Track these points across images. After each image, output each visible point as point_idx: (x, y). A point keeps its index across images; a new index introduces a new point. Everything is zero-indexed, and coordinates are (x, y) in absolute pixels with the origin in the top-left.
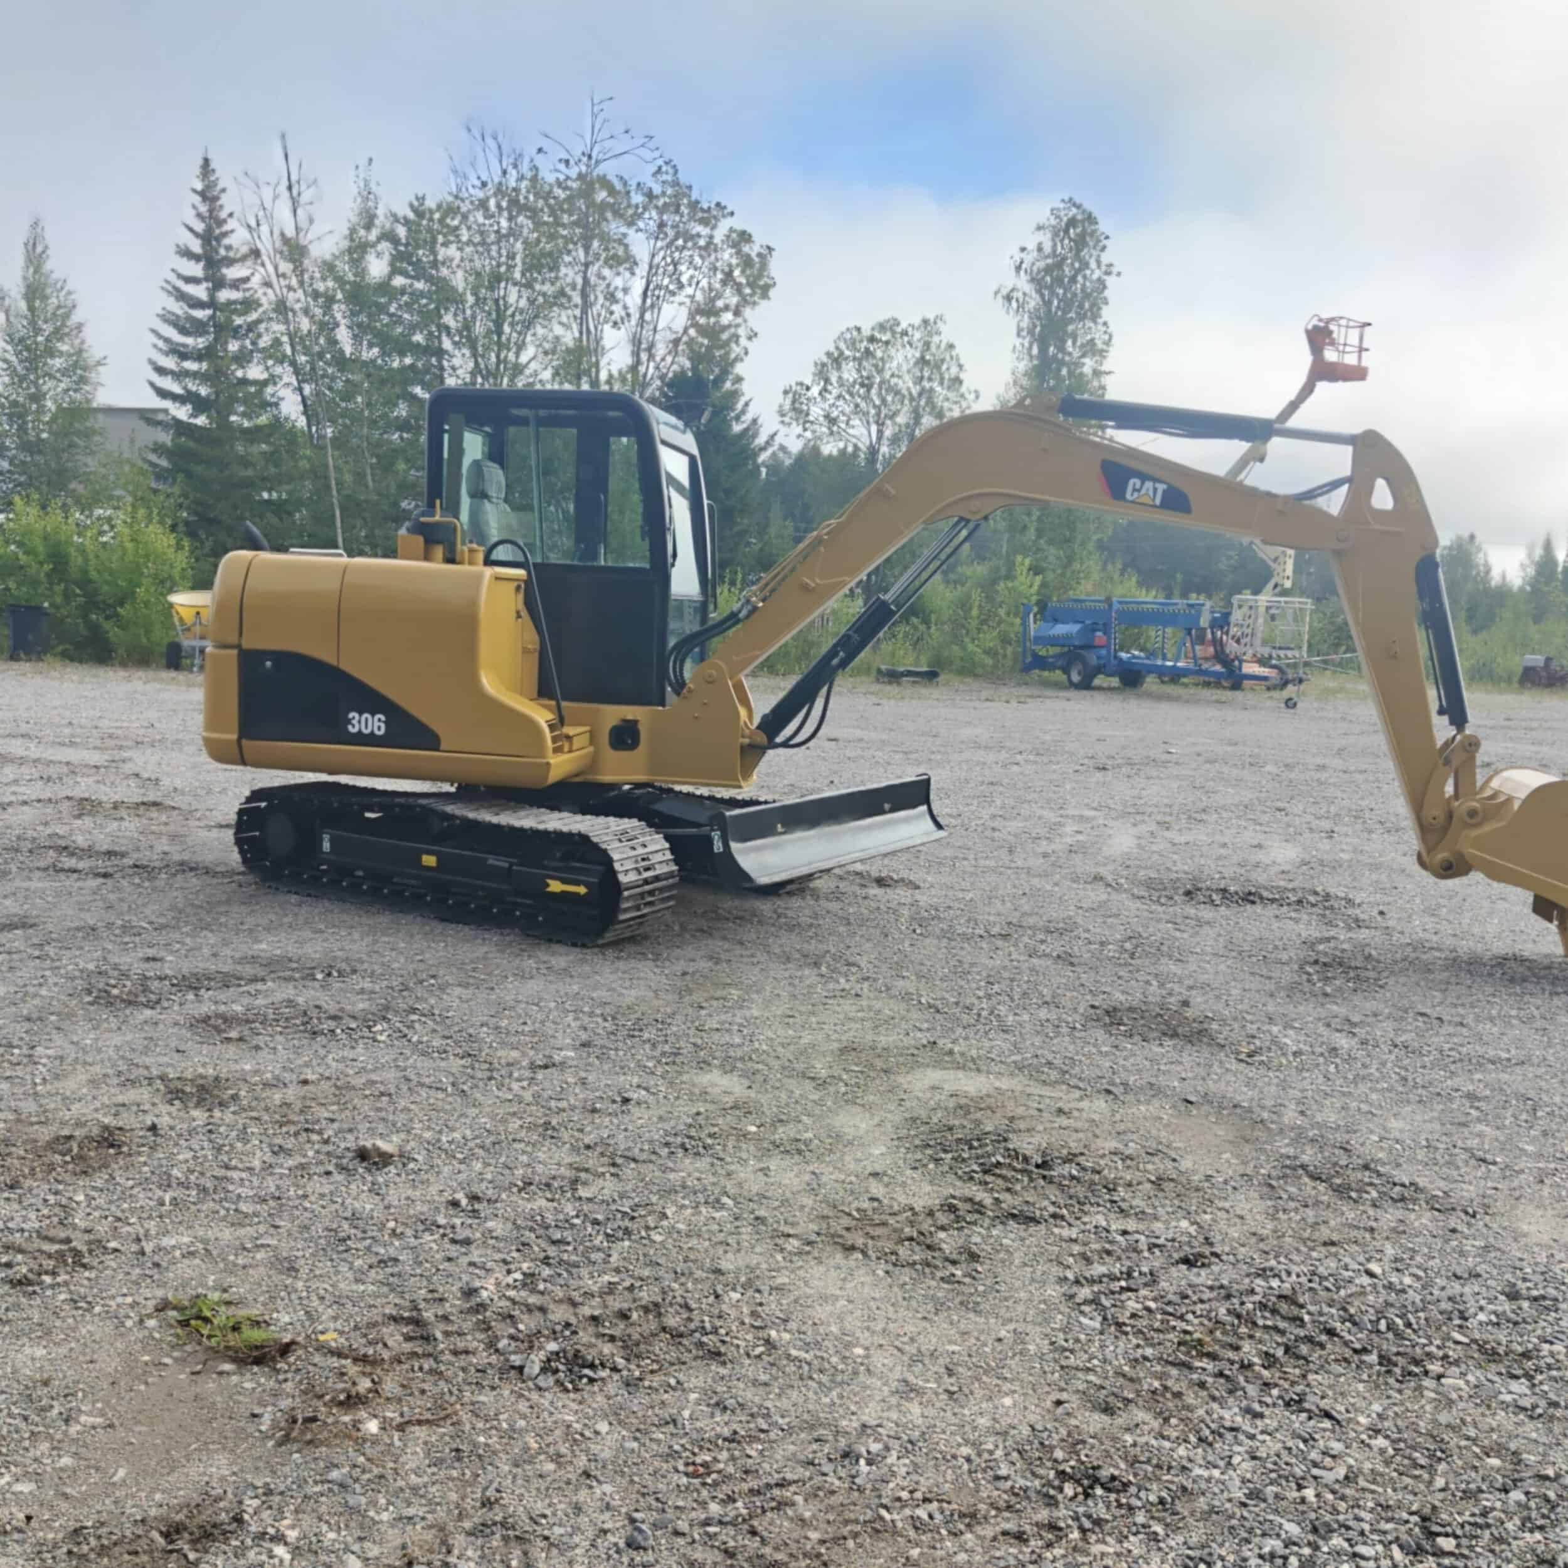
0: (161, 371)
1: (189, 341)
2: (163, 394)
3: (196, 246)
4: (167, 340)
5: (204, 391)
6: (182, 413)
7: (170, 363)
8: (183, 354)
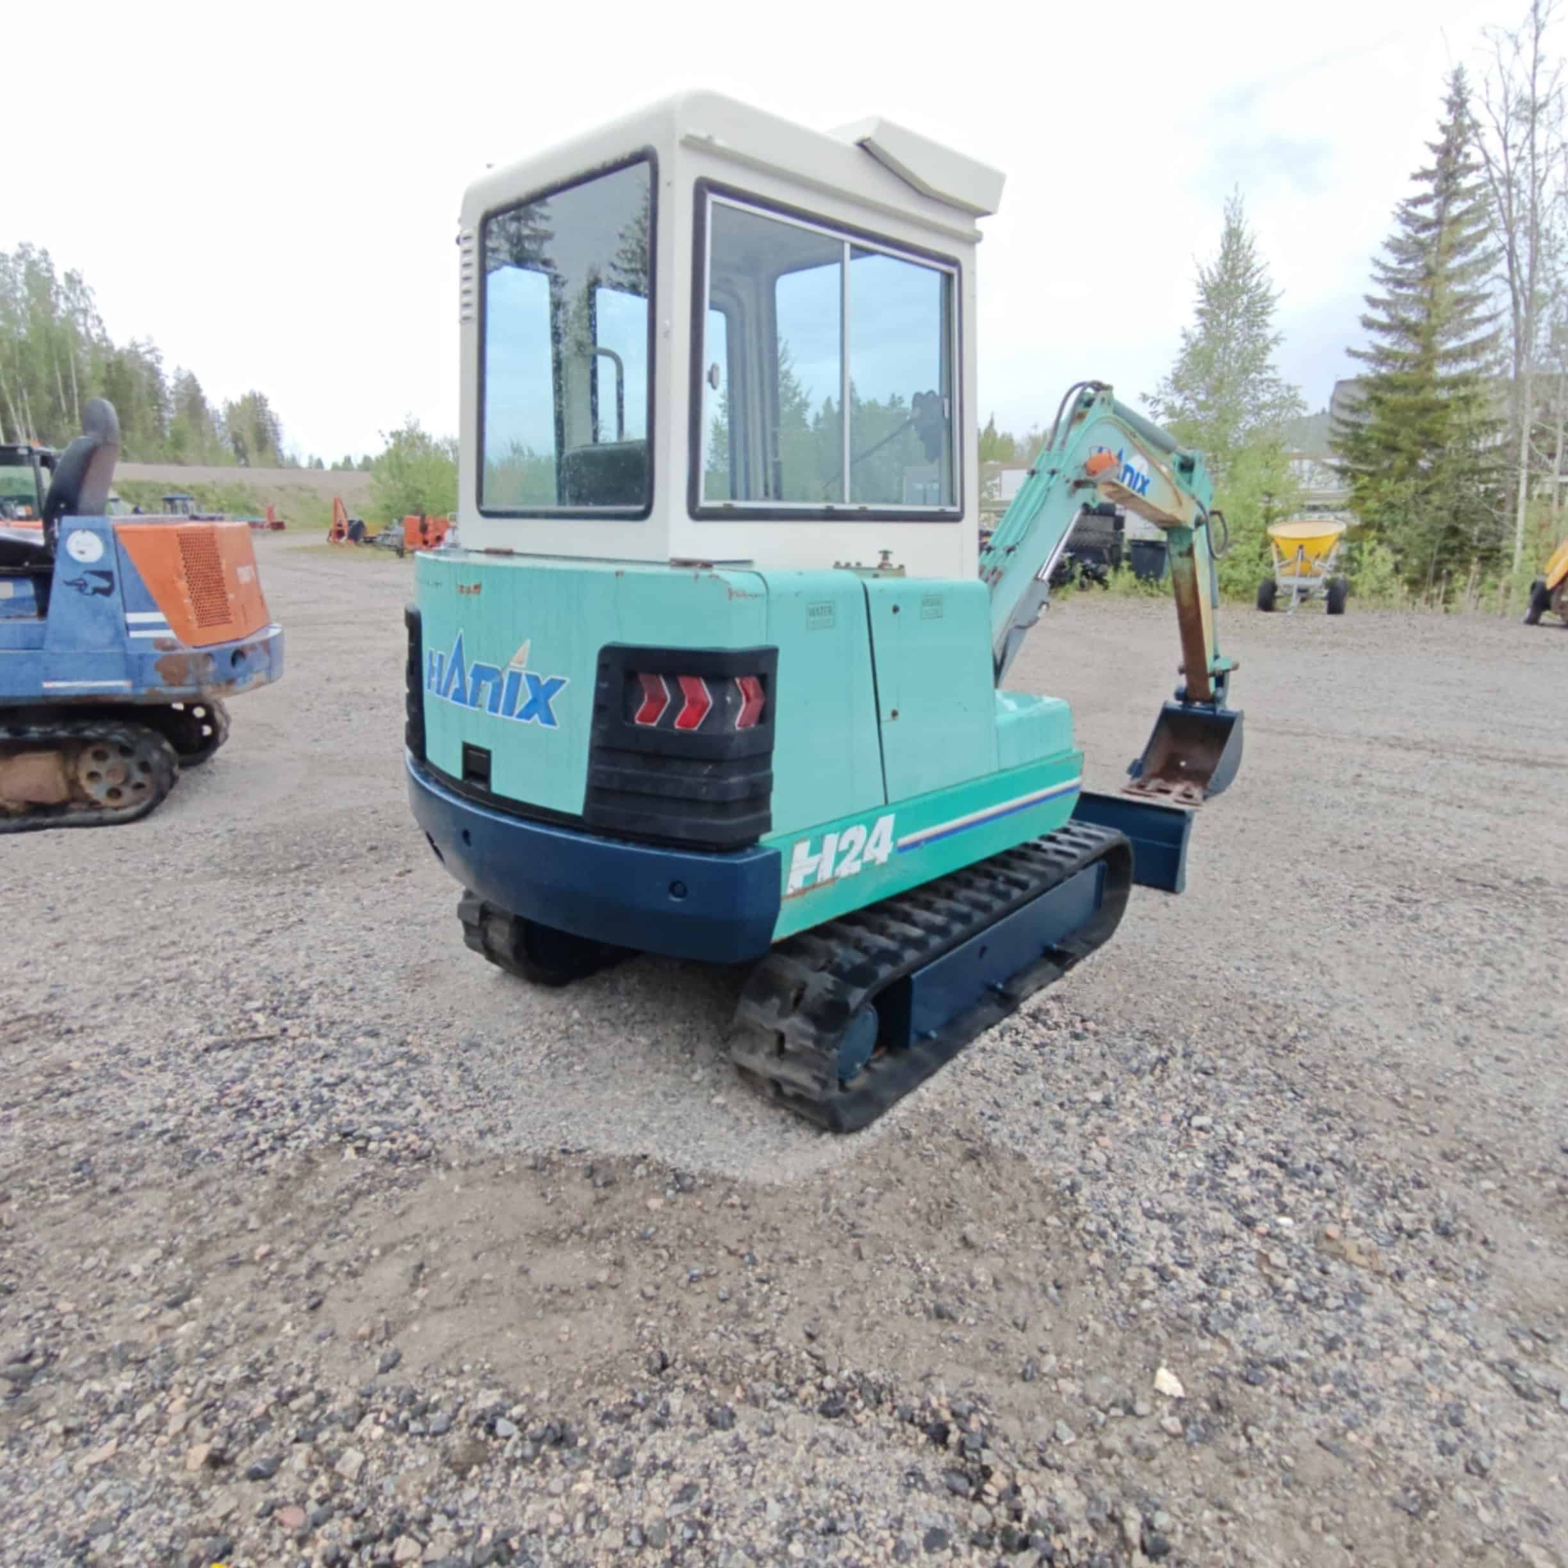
0: (1373, 302)
1: (1410, 266)
2: (1369, 324)
3: (1431, 162)
4: (1385, 268)
5: (1413, 316)
6: (1386, 341)
7: (1381, 292)
8: (1400, 283)
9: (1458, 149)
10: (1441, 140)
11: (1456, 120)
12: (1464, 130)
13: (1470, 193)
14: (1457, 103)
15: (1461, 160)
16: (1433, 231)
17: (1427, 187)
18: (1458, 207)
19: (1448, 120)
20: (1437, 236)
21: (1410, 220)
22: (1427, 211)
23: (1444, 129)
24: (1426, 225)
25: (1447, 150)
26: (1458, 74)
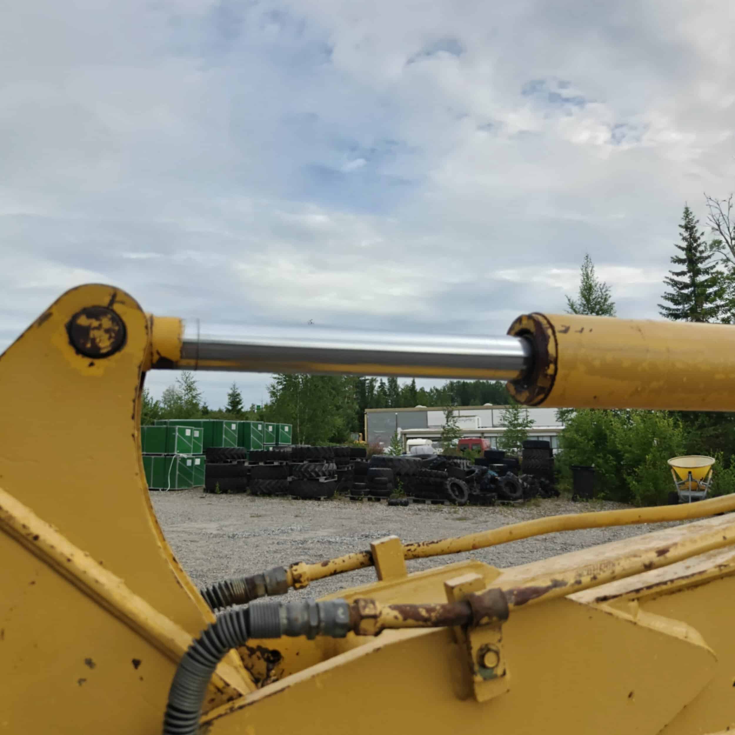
8: (676, 315)
9: (696, 249)
10: (684, 244)
11: (690, 235)
12: (696, 241)
13: (706, 272)
14: (689, 227)
15: (698, 255)
16: (691, 289)
17: (684, 268)
18: (701, 278)
19: (686, 234)
20: (693, 292)
21: (675, 284)
22: (686, 279)
23: (684, 239)
24: (686, 286)
25: (690, 249)
26: (687, 213)
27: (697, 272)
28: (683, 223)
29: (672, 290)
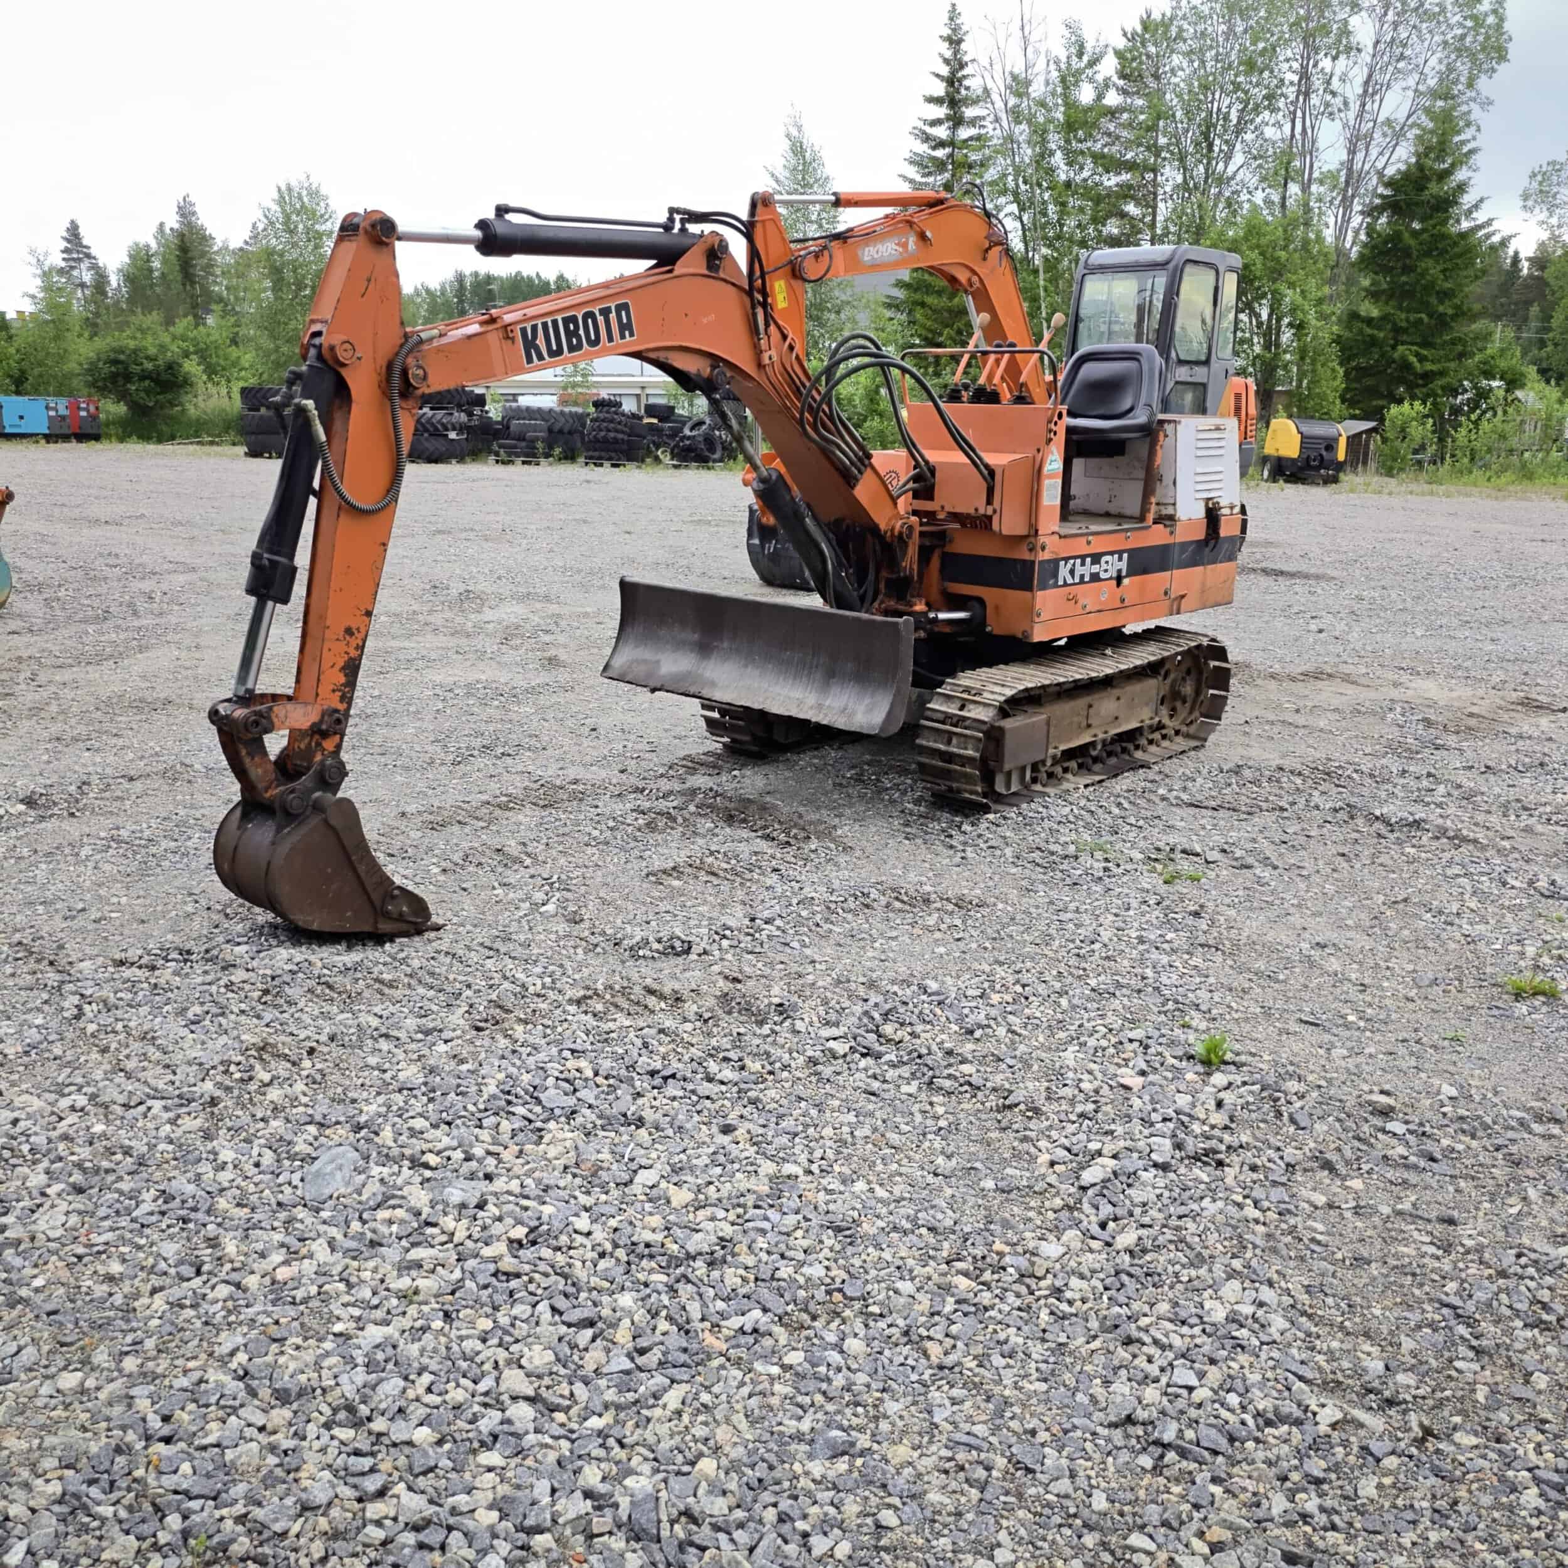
3: (940, 89)
9: (960, 81)
10: (945, 71)
11: (955, 54)
12: (962, 66)
13: (973, 122)
14: (954, 41)
15: (963, 92)
16: (948, 150)
17: (941, 112)
18: (964, 133)
19: (948, 54)
20: (951, 155)
21: (927, 138)
22: (942, 132)
23: (947, 62)
24: (942, 144)
25: (952, 81)
26: (953, 14)
27: (957, 121)
28: (947, 32)
29: (923, 148)
